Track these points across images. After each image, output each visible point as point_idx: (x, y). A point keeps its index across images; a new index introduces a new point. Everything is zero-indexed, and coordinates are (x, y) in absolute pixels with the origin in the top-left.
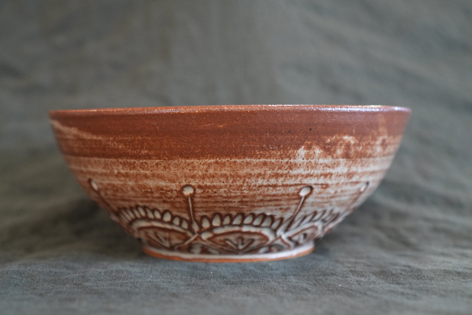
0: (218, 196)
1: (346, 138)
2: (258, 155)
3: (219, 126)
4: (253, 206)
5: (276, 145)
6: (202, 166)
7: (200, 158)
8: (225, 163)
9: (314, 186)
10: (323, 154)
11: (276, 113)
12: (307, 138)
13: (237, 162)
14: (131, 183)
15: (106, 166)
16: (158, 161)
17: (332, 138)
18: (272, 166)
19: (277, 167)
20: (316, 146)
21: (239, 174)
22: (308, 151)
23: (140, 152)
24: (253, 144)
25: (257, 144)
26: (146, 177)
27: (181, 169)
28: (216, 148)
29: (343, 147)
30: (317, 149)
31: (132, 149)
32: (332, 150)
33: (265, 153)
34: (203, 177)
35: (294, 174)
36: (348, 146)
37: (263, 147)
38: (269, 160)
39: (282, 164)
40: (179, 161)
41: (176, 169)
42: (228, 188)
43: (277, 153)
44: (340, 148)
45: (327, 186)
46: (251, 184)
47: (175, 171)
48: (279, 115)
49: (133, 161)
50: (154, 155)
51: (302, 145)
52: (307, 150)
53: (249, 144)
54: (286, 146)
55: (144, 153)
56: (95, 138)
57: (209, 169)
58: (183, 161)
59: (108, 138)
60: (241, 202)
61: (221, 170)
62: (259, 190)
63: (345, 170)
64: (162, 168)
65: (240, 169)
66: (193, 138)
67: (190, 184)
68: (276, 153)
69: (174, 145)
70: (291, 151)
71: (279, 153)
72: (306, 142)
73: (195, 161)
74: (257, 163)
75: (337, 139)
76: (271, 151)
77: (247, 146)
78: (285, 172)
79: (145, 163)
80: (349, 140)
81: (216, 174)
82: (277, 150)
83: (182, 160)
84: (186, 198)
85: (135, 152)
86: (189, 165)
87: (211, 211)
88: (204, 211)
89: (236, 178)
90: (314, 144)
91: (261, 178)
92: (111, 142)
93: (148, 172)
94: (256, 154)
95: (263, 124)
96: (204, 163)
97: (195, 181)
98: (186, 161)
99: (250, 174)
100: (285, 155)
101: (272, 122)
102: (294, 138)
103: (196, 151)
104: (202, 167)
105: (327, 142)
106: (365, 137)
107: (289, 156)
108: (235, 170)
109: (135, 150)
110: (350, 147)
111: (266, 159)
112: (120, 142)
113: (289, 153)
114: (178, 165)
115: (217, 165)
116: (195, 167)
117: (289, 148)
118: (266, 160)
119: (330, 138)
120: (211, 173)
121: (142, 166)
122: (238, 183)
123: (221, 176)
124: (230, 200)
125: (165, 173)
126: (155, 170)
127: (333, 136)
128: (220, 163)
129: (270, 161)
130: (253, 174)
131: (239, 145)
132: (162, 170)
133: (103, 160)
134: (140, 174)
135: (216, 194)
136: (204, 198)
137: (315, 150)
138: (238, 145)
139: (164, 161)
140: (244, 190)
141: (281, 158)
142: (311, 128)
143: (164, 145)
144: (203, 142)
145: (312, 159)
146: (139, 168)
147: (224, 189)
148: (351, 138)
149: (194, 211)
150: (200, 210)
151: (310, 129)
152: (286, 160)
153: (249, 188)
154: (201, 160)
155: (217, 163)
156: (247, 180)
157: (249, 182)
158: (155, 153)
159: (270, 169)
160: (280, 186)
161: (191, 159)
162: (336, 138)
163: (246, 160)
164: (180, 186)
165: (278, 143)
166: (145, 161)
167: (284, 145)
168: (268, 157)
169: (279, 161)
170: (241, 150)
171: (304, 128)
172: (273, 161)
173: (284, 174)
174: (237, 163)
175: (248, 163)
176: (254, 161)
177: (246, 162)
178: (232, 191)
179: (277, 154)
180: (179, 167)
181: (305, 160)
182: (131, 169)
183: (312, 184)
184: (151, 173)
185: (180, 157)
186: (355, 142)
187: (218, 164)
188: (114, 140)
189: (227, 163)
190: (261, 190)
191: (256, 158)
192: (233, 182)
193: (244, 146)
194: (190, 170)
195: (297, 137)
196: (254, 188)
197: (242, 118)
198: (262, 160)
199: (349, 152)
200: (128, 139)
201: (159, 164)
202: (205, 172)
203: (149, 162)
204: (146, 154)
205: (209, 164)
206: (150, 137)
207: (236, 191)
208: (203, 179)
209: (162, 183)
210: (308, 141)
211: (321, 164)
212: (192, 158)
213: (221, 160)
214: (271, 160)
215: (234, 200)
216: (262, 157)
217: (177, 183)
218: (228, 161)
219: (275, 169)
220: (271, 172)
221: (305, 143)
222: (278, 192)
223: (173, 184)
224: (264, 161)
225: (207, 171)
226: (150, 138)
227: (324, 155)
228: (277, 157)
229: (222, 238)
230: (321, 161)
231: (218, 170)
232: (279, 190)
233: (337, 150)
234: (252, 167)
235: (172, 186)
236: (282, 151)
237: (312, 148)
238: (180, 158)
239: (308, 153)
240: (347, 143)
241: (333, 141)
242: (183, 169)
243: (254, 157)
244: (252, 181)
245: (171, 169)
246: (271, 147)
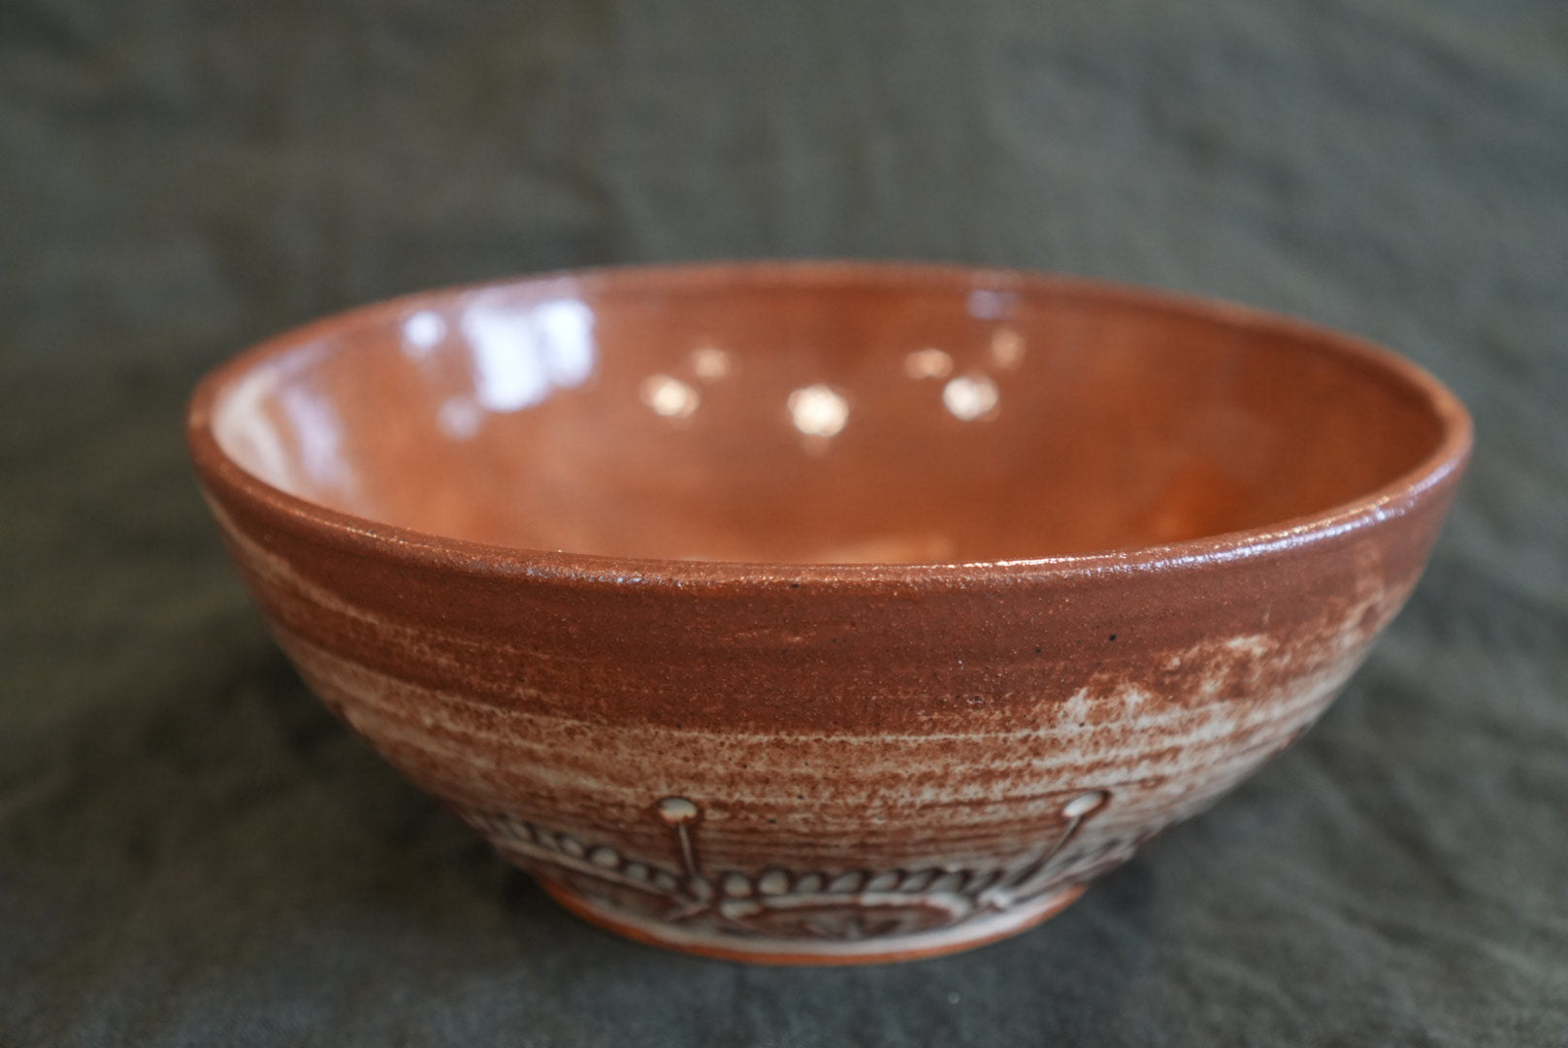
0: (778, 831)
1: (1237, 644)
2: (922, 724)
3: (789, 639)
4: (903, 855)
5: (988, 692)
6: (728, 752)
7: (722, 728)
8: (806, 745)
9: (1113, 790)
10: (1151, 704)
11: (992, 597)
12: (1099, 664)
13: (850, 744)
14: (482, 763)
15: (391, 695)
16: (576, 723)
17: (1186, 652)
18: (974, 751)
19: (989, 755)
20: (1128, 684)
21: (856, 776)
22: (1101, 700)
23: (511, 690)
24: (907, 693)
25: (923, 693)
26: (532, 757)
27: (654, 756)
28: (777, 704)
29: (1225, 670)
30: (1131, 691)
31: (483, 677)
32: (1186, 686)
33: (950, 718)
34: (732, 781)
35: (1048, 767)
36: (1243, 664)
37: (942, 701)
38: (962, 736)
39: (1009, 744)
40: (646, 731)
41: (635, 751)
42: (815, 813)
43: (992, 714)
44: (1213, 675)
45: (1160, 780)
46: (895, 801)
47: (633, 755)
48: (1002, 602)
49: (486, 707)
50: (560, 704)
51: (1081, 687)
52: (1097, 698)
53: (894, 692)
54: (1022, 693)
55: (525, 695)
56: (352, 612)
57: (752, 760)
58: (663, 732)
59: (399, 628)
60: (863, 846)
61: (792, 765)
62: (922, 816)
63: (1228, 727)
64: (589, 743)
65: (861, 764)
66: (698, 670)
67: (686, 794)
68: (986, 716)
69: (629, 684)
70: (1039, 705)
71: (998, 715)
72: (1096, 675)
73: (702, 735)
74: (920, 745)
75: (1205, 654)
76: (970, 710)
77: (885, 697)
78: (1017, 764)
79: (531, 721)
80: (1246, 648)
81: (776, 774)
82: (992, 708)
83: (657, 729)
84: (671, 830)
85: (495, 686)
86: (680, 744)
87: (753, 862)
88: (730, 861)
89: (845, 786)
90: (1124, 678)
91: (933, 787)
92: (409, 639)
93: (538, 747)
94: (916, 720)
95: (944, 631)
96: (735, 743)
97: (703, 789)
98: (672, 735)
99: (896, 777)
100: (1019, 719)
101: (978, 626)
102: (1052, 669)
103: (706, 710)
104: (726, 754)
105: (1169, 668)
106: (1305, 625)
107: (1034, 721)
108: (843, 765)
109: (492, 681)
110: (1250, 665)
111: (951, 734)
112: (444, 647)
113: (1033, 713)
114: (645, 743)
115: (778, 750)
116: (702, 752)
117: (1033, 699)
118: (952, 737)
119: (1181, 653)
120: (758, 772)
121: (517, 727)
122: (851, 800)
123: (794, 780)
124: (823, 841)
125: (600, 758)
126: (564, 746)
127: (1189, 648)
128: (792, 746)
129: (966, 740)
130: (905, 775)
131: (858, 697)
132: (589, 749)
133: (383, 679)
134: (511, 748)
135: (775, 827)
136: (734, 832)
137: (1125, 697)
138: (854, 694)
139: (595, 727)
140: (873, 816)
141: (1005, 727)
142: (1113, 633)
143: (594, 683)
144: (731, 686)
145: (1112, 722)
146: (507, 729)
147: (804, 815)
148: (1255, 639)
149: (698, 859)
150: (718, 858)
151: (1113, 638)
152: (1021, 734)
153: (890, 811)
154: (723, 737)
155: (779, 744)
156: (883, 791)
157: (891, 798)
158: (562, 701)
159: (963, 761)
160: (995, 802)
161: (688, 729)
162: (1200, 650)
163: (880, 739)
164: (652, 797)
165: (995, 686)
166: (527, 716)
167: (1018, 692)
168: (958, 727)
169: (996, 738)
170: (865, 711)
171: (1091, 635)
172: (976, 737)
173: (1013, 771)
174: (848, 748)
175: (886, 747)
176: (910, 740)
177: (880, 743)
178: (829, 819)
179: (991, 718)
180: (649, 747)
181: (1090, 728)
182: (479, 728)
183: (1108, 787)
184: (551, 751)
185: (650, 721)
186: (1266, 650)
187: (783, 749)
188: (421, 637)
189: (815, 745)
190: (930, 816)
191: (918, 730)
192: (833, 797)
193: (876, 700)
194: (686, 760)
195: (1063, 663)
196: (906, 812)
197: (870, 615)
198: (938, 737)
199: (1246, 680)
200: (471, 647)
201: (578, 731)
202: (737, 769)
203: (542, 720)
204: (531, 697)
205: (751, 747)
206: (545, 653)
207: (844, 820)
208: (730, 787)
209: (590, 784)
210: (1102, 672)
211: (1143, 731)
212: (692, 726)
213: (795, 737)
214: (970, 735)
215: (836, 842)
216: (937, 729)
217: (641, 790)
218: (818, 741)
219: (983, 760)
220: (968, 767)
221: (1091, 680)
222: (987, 818)
223: (626, 790)
224: (945, 739)
225: (745, 766)
226: (547, 657)
227: (1156, 704)
228: (991, 728)
229: (790, 916)
230: (1145, 721)
231: (784, 765)
232: (994, 812)
233: (1203, 683)
234: (903, 756)
235: (623, 793)
236: (1007, 707)
237: (1115, 692)
238: (649, 725)
239: (1099, 706)
240: (1240, 658)
241: (1189, 663)
242: (661, 753)
243: (911, 731)
244: (900, 794)
245: (618, 748)
246: (971, 700)
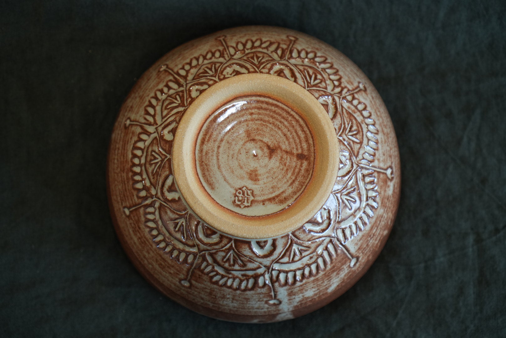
87: (132, 192)
88: (134, 197)
149: (136, 205)
150: (134, 200)
229: (151, 177)
